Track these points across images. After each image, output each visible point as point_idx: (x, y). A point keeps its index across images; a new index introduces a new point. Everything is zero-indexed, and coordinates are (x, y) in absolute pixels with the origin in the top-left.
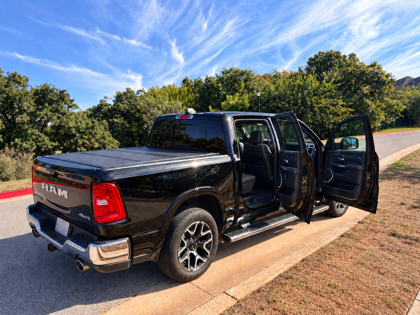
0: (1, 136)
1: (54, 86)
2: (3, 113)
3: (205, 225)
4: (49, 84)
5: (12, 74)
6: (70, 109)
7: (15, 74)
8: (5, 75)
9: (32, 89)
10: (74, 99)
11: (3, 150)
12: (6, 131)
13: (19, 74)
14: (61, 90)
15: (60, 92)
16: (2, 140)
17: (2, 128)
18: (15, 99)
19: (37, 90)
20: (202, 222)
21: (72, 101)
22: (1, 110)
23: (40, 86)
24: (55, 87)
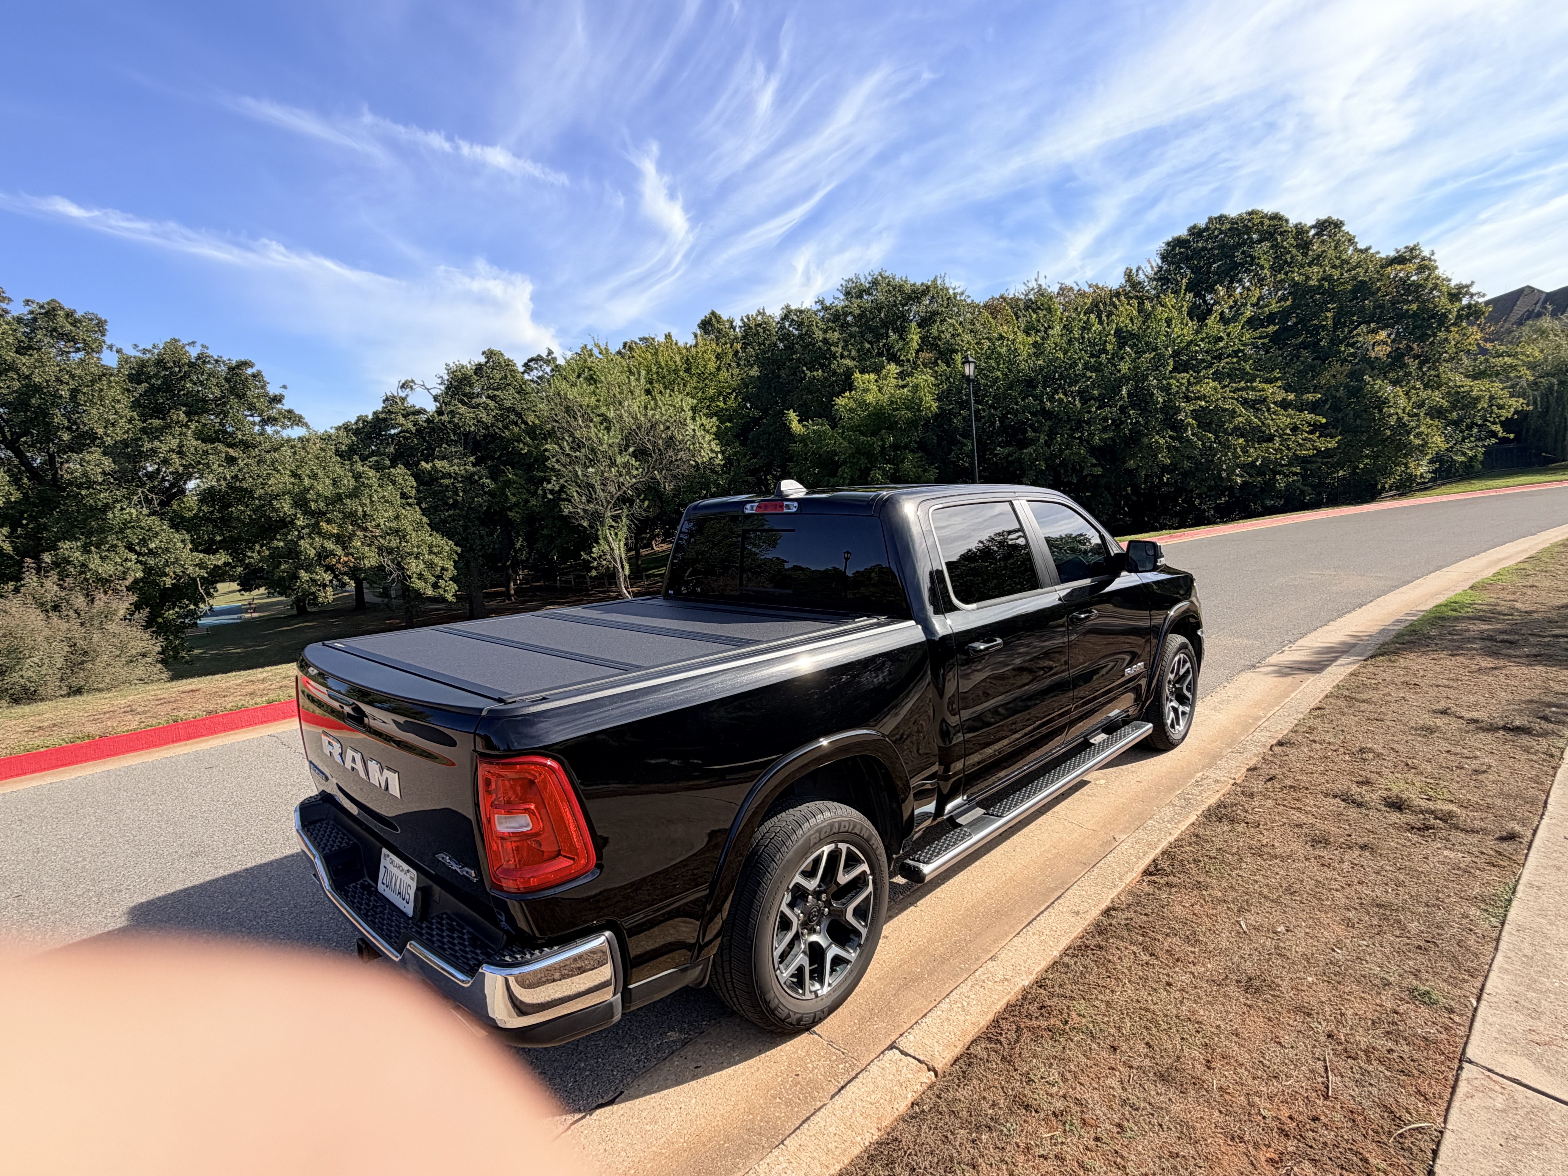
0: (5, 530)
1: (203, 346)
2: (12, 445)
3: (849, 852)
4: (184, 341)
5: (42, 307)
6: (269, 430)
7: (54, 309)
8: (17, 309)
9: (125, 360)
10: (284, 392)
11: (11, 585)
12: (22, 513)
13: (68, 306)
14: (234, 363)
15: (232, 369)
16: (7, 547)
17: (8, 502)
18: (56, 396)
19: (143, 364)
20: (840, 845)
21: (277, 399)
22: (4, 436)
23: (149, 347)
24: (210, 352)
